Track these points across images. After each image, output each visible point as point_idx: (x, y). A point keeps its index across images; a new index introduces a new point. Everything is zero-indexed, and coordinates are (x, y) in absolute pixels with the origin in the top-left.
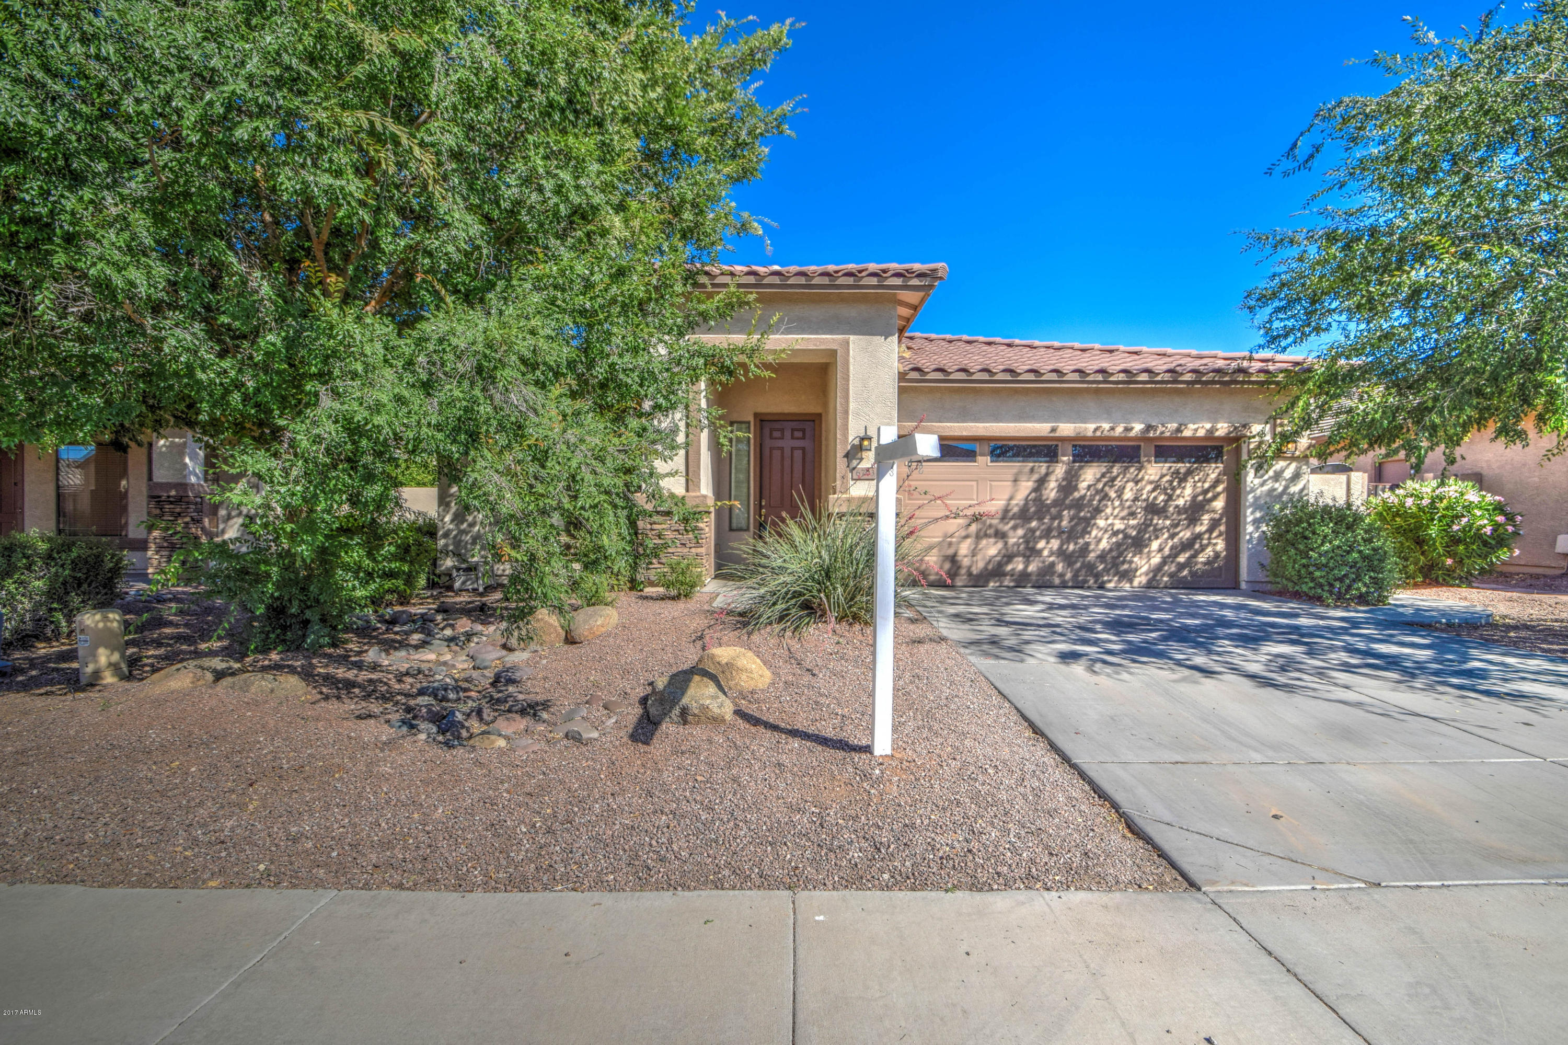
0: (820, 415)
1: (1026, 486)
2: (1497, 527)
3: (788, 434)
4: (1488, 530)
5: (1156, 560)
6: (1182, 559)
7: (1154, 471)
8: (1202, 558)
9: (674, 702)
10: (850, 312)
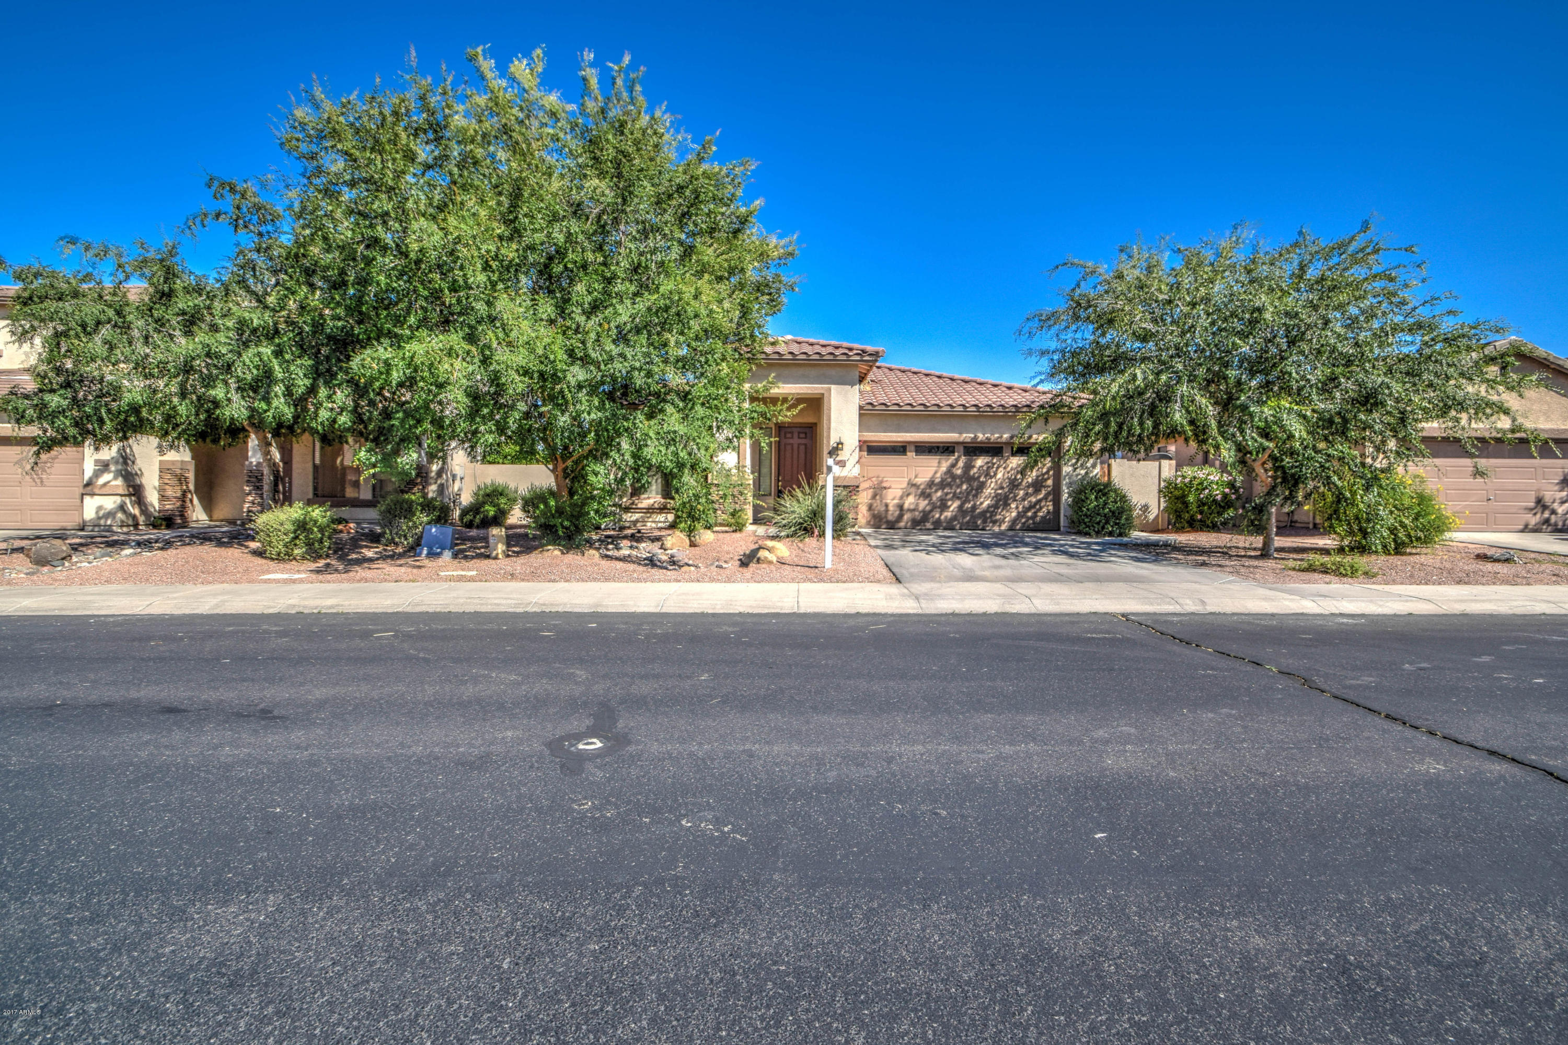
0: (816, 424)
1: (944, 467)
2: (1225, 496)
3: (796, 435)
4: (1219, 498)
5: (1014, 514)
6: (1030, 514)
7: (1015, 462)
8: (1041, 514)
9: (754, 556)
10: (832, 372)
